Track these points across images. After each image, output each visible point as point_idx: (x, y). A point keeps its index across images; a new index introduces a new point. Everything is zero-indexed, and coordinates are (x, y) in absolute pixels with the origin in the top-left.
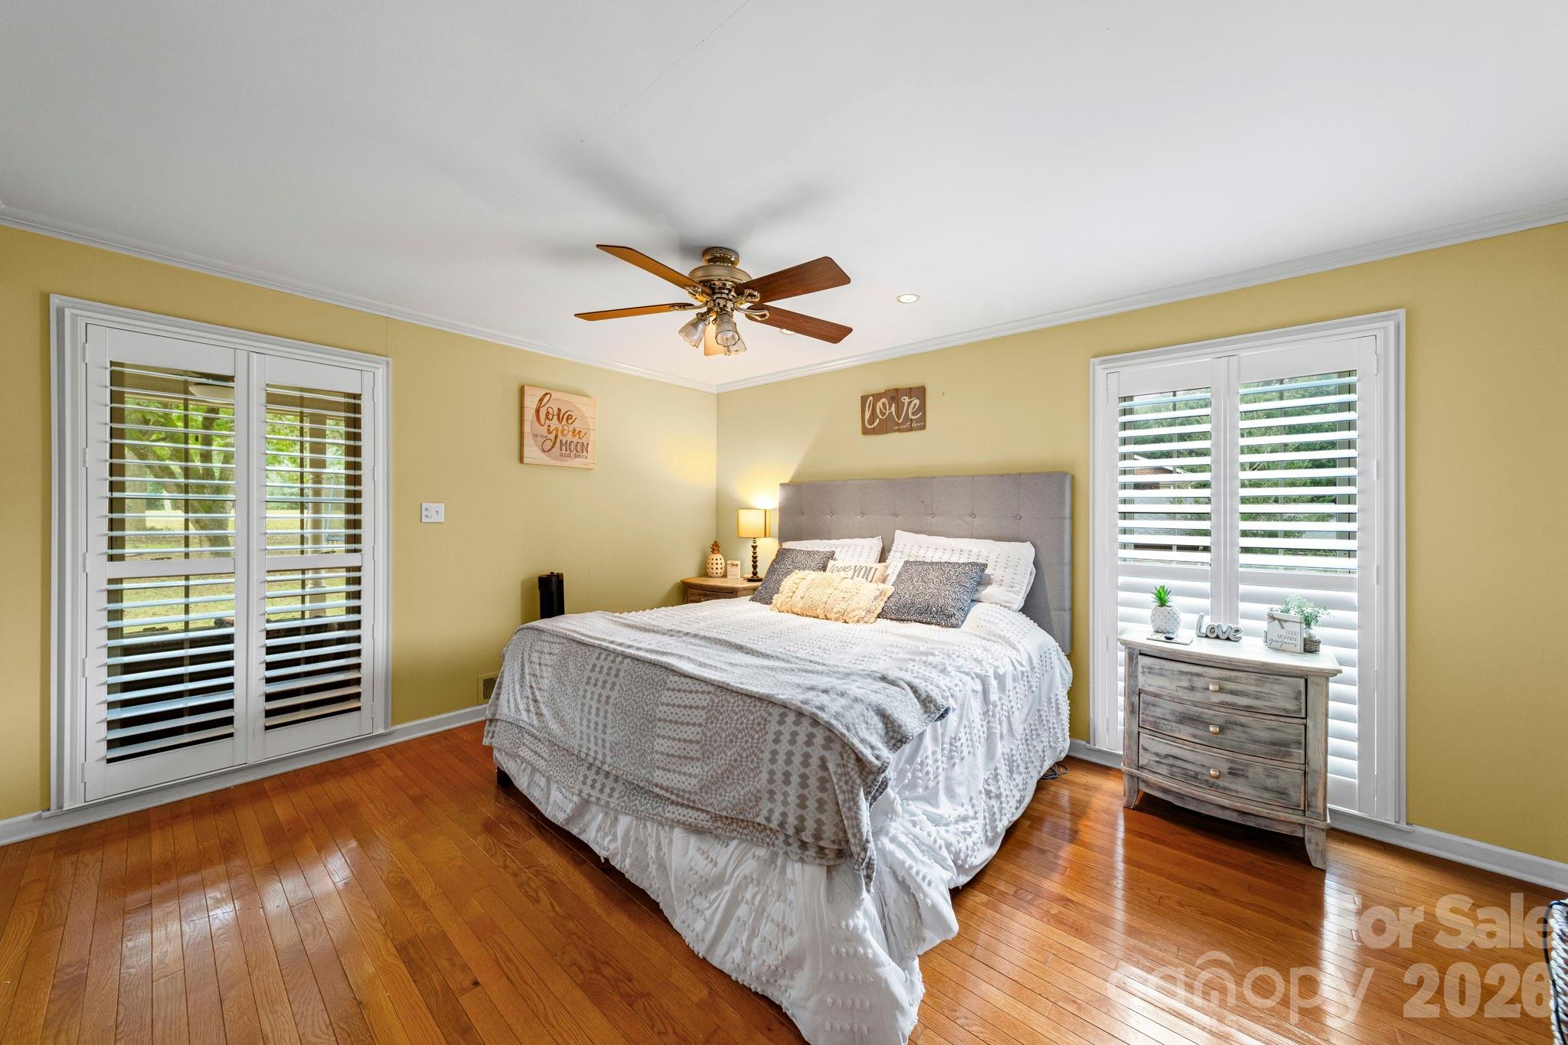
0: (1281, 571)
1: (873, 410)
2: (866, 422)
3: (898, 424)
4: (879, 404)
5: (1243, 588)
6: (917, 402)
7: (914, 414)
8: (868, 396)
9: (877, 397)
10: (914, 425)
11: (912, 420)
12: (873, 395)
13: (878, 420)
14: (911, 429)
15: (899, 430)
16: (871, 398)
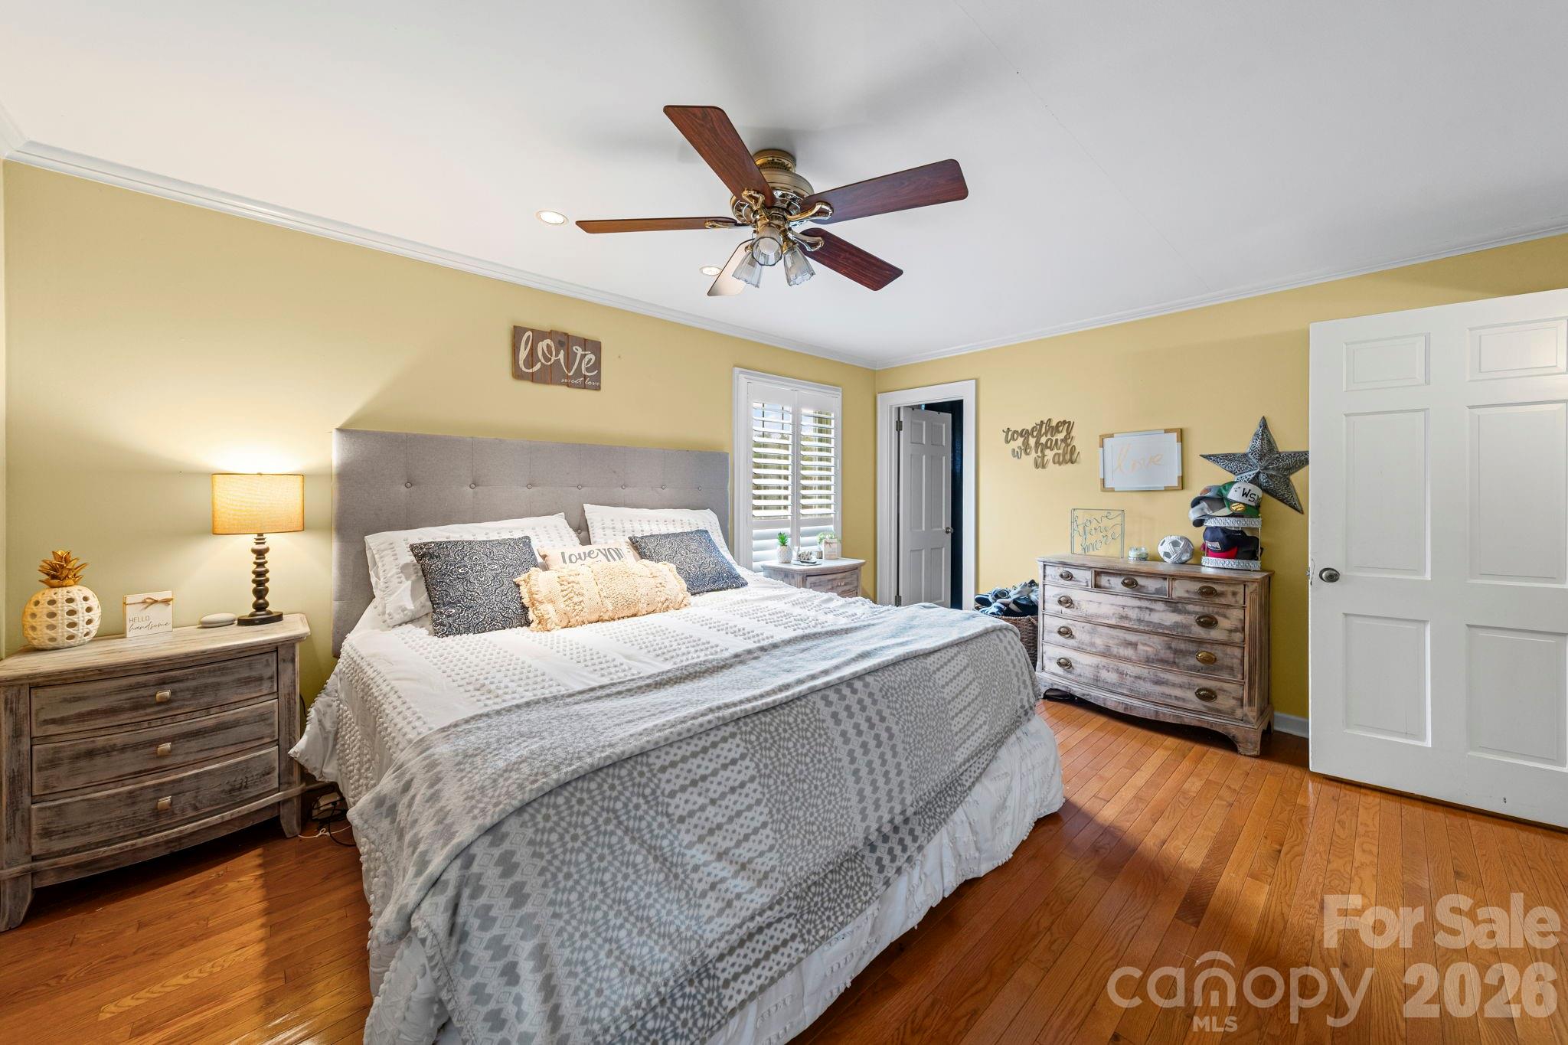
0: (817, 517)
1: (532, 349)
2: (521, 363)
3: (568, 377)
4: (542, 345)
5: (803, 529)
6: (591, 356)
7: (587, 370)
8: (526, 330)
9: (539, 335)
10: (588, 382)
11: (585, 377)
12: (532, 330)
13: (539, 366)
14: (585, 387)
15: (568, 385)
16: (530, 333)
